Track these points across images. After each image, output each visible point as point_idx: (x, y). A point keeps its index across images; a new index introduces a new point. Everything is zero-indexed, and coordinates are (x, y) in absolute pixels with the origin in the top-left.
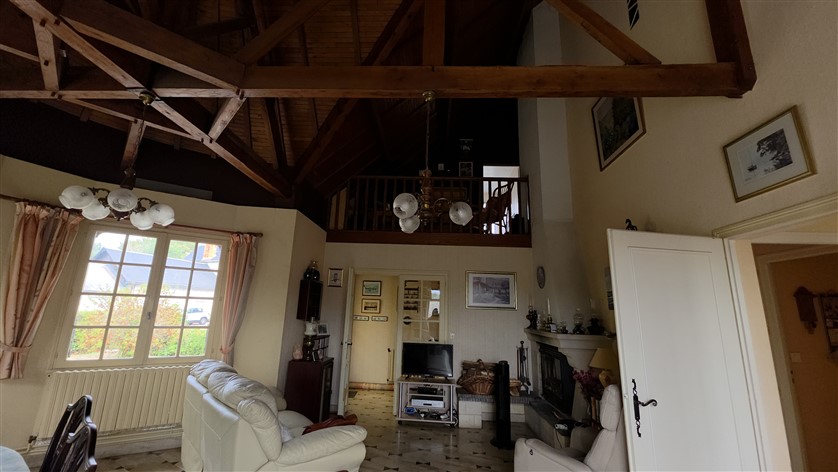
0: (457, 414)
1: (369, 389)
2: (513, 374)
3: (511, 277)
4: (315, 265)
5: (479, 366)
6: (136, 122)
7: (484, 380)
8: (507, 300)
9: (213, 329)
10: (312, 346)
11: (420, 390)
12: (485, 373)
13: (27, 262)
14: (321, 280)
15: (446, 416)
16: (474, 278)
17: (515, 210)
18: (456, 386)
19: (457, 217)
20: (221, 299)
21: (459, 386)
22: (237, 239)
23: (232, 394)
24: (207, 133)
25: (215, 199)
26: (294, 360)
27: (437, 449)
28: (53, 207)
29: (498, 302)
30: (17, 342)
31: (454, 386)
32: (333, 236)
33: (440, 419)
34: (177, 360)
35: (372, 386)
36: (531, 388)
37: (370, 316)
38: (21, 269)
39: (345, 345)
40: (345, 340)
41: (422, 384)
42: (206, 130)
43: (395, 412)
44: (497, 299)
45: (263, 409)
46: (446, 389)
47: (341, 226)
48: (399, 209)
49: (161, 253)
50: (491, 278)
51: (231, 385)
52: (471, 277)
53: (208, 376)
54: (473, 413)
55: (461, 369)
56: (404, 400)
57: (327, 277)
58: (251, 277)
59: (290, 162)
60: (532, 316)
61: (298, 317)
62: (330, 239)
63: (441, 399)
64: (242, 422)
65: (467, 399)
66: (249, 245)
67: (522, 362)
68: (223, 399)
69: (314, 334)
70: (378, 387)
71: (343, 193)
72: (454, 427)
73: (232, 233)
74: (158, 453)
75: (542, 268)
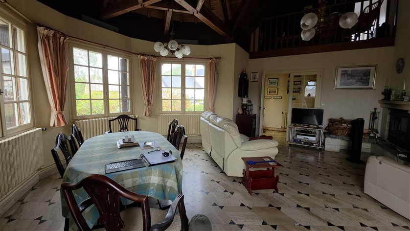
0: (323, 144)
1: (272, 130)
2: (366, 126)
3: (372, 69)
4: (245, 71)
5: (341, 121)
6: (169, 10)
7: (344, 128)
8: (367, 83)
9: (206, 100)
10: (246, 108)
11: (301, 131)
12: (346, 125)
13: (146, 77)
14: (248, 78)
15: (317, 144)
16: (342, 71)
17: (382, 20)
18: (324, 131)
19: (345, 23)
20: (207, 89)
21: (326, 131)
22: (210, 61)
23: (220, 122)
24: (195, 8)
25: (199, 44)
26: (239, 114)
27: (311, 159)
28: (148, 56)
29: (359, 85)
30: (149, 104)
31: (322, 131)
32: (253, 56)
33: (313, 145)
34: (195, 112)
35: (273, 129)
36: (378, 135)
37: (272, 96)
38: (145, 80)
39: (262, 109)
40: (262, 106)
41: (303, 129)
42: (195, 7)
43: (287, 140)
44: (359, 83)
45: (234, 128)
46: (317, 132)
47: (256, 50)
48: (304, 24)
49: (183, 70)
50: (355, 70)
51: (219, 120)
52: (340, 70)
53: (209, 117)
54: (334, 144)
55: (328, 122)
56: (292, 135)
57: (250, 77)
58: (218, 78)
59: (230, 18)
60: (387, 93)
61: (239, 96)
62: (250, 58)
63: (315, 136)
64: (226, 132)
65: (331, 137)
66: (215, 63)
67: (373, 120)
68: (217, 124)
69: (246, 103)
70: (276, 129)
71: (257, 31)
72: (322, 150)
73: (208, 59)
74: (194, 144)
75: (403, 60)
